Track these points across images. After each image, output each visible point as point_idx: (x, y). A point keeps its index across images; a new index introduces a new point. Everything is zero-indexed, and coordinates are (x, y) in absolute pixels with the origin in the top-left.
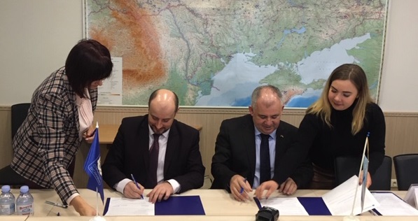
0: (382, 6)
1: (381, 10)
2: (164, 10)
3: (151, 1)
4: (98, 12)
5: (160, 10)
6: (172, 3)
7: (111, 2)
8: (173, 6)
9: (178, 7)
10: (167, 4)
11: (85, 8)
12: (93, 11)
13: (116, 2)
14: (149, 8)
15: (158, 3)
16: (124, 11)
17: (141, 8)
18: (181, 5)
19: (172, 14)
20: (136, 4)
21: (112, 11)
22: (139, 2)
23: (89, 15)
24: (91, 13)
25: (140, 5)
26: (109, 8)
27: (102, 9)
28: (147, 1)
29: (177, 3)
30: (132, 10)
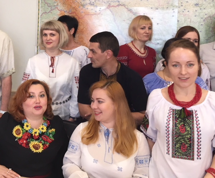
2: (105, 9)
3: (93, 2)
4: (49, 13)
5: (101, 10)
6: (112, 4)
7: (59, 4)
8: (113, 6)
9: (117, 7)
10: (108, 4)
11: (39, 10)
12: (44, 12)
13: (63, 3)
14: (91, 8)
15: (100, 4)
16: (69, 11)
17: (84, 9)
18: (120, 5)
19: (112, 13)
20: (80, 6)
21: (59, 12)
22: (83, 4)
23: (42, 15)
24: (43, 13)
25: (83, 6)
26: (58, 9)
27: (52, 10)
28: (89, 2)
29: (117, 3)
30: (77, 11)
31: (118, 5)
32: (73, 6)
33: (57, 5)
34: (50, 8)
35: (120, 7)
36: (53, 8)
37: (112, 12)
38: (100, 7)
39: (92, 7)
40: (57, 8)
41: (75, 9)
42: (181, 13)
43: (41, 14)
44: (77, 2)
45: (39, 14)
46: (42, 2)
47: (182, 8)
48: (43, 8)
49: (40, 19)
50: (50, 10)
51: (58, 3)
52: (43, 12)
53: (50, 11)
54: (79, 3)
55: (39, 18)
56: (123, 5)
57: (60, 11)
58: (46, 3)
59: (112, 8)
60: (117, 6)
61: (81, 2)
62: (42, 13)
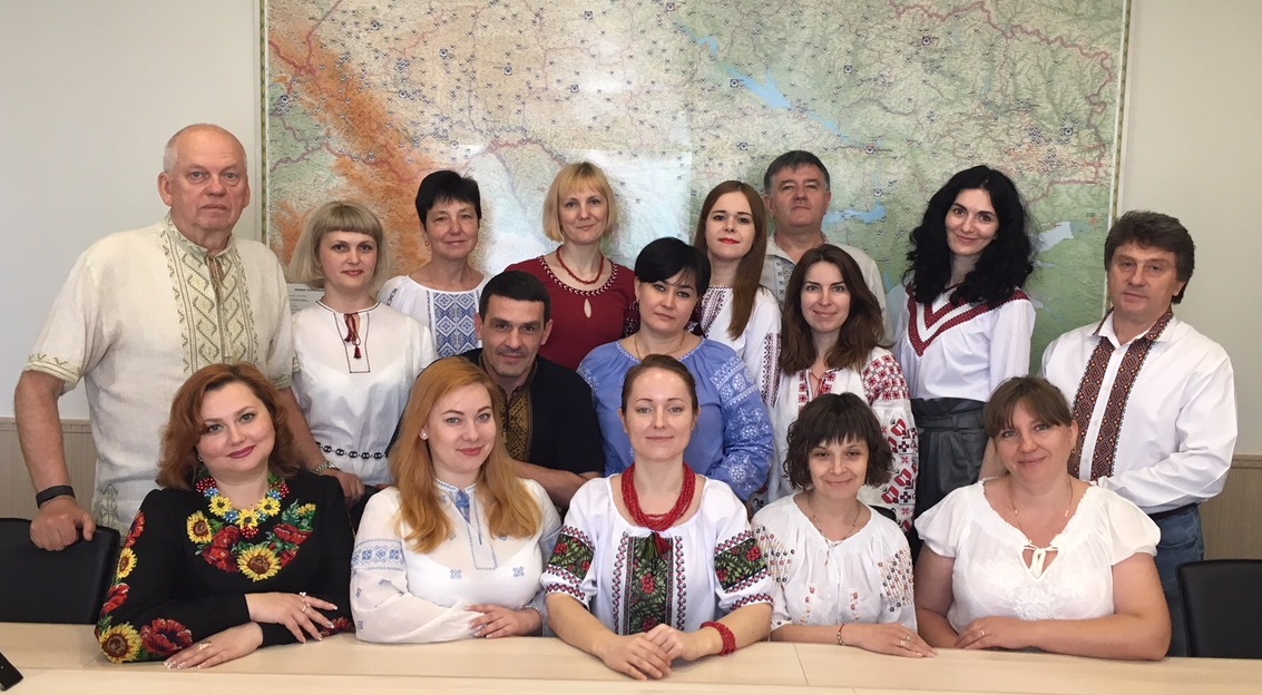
0: (1102, 145)
1: (1101, 156)
2: (483, 154)
3: (445, 131)
4: (298, 160)
5: (470, 155)
6: (504, 137)
7: (334, 133)
8: (507, 144)
9: (520, 148)
10: (491, 138)
11: (264, 150)
12: (284, 157)
13: (347, 131)
14: (439, 150)
15: (465, 137)
16: (368, 157)
17: (416, 151)
18: (529, 140)
19: (505, 165)
20: (403, 140)
21: (335, 158)
22: (411, 134)
23: (275, 168)
24: (279, 162)
25: (413, 141)
26: (329, 149)
27: (309, 152)
28: (433, 130)
29: (519, 136)
30: (392, 156)
31: (522, 142)
32: (381, 140)
33: (328, 135)
34: (302, 146)
35: (529, 146)
36: (314, 144)
37: (503, 162)
38: (469, 147)
39: (442, 146)
40: (327, 145)
41: (388, 151)
42: (702, 168)
43: (271, 163)
44: (391, 130)
45: (264, 165)
46: (272, 126)
47: (703, 154)
48: (279, 144)
49: (268, 180)
50: (304, 151)
51: (329, 130)
52: (278, 158)
53: (304, 155)
54: (398, 131)
55: (264, 178)
56: (536, 142)
57: (336, 155)
58: (287, 128)
59: (504, 149)
60: (519, 142)
61: (406, 130)
62: (275, 162)
